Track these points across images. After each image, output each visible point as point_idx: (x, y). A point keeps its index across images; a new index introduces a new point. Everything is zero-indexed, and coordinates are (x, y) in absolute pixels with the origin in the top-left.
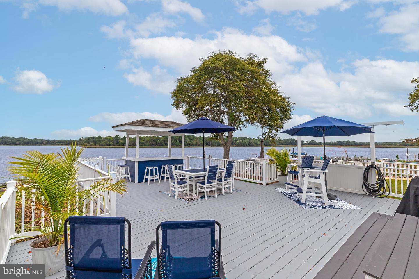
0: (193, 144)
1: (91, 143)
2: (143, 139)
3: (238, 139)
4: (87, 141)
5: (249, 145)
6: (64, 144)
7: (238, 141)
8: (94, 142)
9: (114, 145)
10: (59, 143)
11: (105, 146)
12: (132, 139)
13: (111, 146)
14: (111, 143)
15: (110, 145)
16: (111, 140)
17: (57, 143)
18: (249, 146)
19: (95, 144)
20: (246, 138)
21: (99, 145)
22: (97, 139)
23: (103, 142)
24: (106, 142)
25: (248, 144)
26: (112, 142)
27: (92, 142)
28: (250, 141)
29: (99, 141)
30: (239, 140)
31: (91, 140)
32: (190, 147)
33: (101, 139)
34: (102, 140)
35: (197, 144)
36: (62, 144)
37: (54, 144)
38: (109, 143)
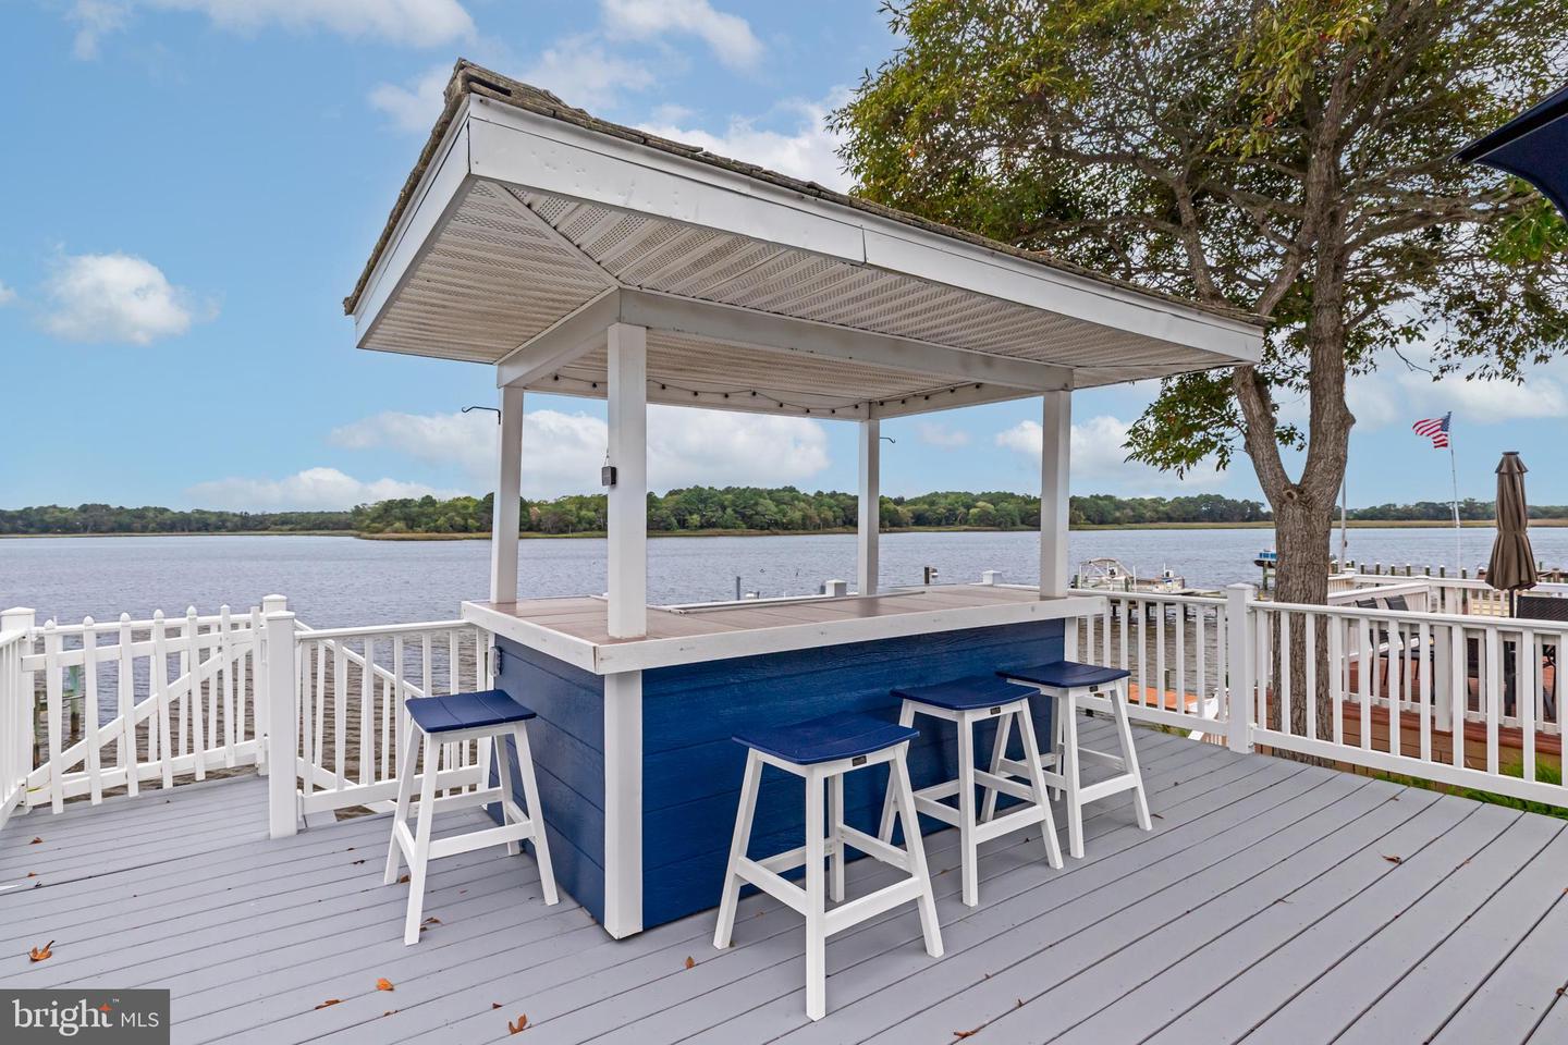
0: (791, 522)
1: (397, 525)
2: (592, 506)
3: (977, 499)
4: (380, 516)
5: (1023, 522)
6: (301, 530)
7: (976, 507)
8: (405, 519)
9: (483, 531)
10: (283, 523)
11: (447, 532)
12: (551, 504)
13: (471, 532)
14: (470, 521)
15: (465, 529)
16: (471, 510)
17: (273, 526)
18: (1024, 527)
19: (411, 528)
20: (1012, 495)
21: (427, 532)
22: (416, 509)
23: (442, 518)
24: (452, 518)
25: (1018, 521)
26: (473, 518)
27: (399, 519)
28: (1029, 507)
29: (428, 516)
30: (980, 504)
31: (397, 512)
32: (780, 532)
33: (431, 509)
34: (435, 513)
35: (808, 522)
36: (290, 530)
37: (266, 529)
38: (462, 522)
